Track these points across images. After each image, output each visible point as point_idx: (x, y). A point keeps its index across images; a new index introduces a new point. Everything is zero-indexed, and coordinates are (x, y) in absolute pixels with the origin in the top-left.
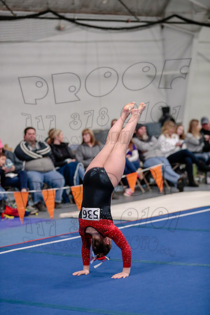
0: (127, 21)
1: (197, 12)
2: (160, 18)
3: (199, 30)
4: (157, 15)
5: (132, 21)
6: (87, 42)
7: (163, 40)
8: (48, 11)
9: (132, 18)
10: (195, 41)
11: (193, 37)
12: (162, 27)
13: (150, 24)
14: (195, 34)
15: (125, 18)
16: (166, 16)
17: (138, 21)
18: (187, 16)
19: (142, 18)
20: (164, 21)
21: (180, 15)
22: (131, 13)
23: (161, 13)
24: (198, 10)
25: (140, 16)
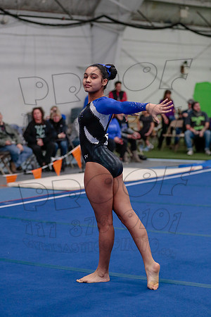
0: (63, 19)
1: (122, 14)
2: (90, 18)
3: (123, 29)
5: (67, 19)
6: (26, 35)
7: (92, 36)
9: (67, 16)
10: (120, 39)
11: (118, 35)
12: (92, 25)
13: (82, 22)
14: (120, 33)
15: (61, 16)
17: (72, 19)
18: (114, 17)
19: (75, 17)
20: (95, 20)
21: (108, 15)
22: (66, 12)
23: (91, 13)
24: (123, 12)
25: (73, 14)
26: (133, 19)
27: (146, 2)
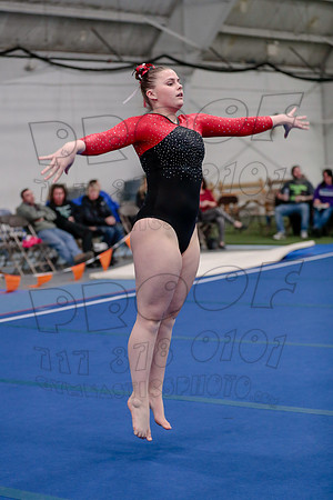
0: (109, 61)
2: (146, 59)
3: (191, 73)
5: (115, 62)
6: (60, 85)
8: (18, 48)
9: (114, 58)
15: (106, 57)
18: (178, 57)
21: (170, 55)
23: (147, 53)
24: (190, 50)
25: (123, 55)
27: (221, 35)
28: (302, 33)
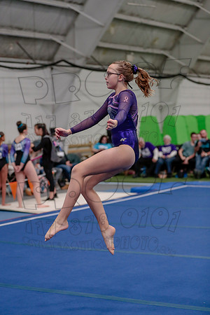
0: (27, 63)
1: (78, 59)
2: (50, 63)
3: (79, 72)
4: (49, 60)
5: (31, 64)
9: (31, 61)
12: (52, 69)
13: (44, 66)
15: (26, 61)
16: (55, 61)
17: (35, 64)
19: (38, 62)
20: (54, 64)
21: (67, 60)
22: (31, 58)
23: (51, 58)
24: (79, 57)
25: (36, 59)
26: (87, 63)
27: (98, 48)
28: (148, 48)
